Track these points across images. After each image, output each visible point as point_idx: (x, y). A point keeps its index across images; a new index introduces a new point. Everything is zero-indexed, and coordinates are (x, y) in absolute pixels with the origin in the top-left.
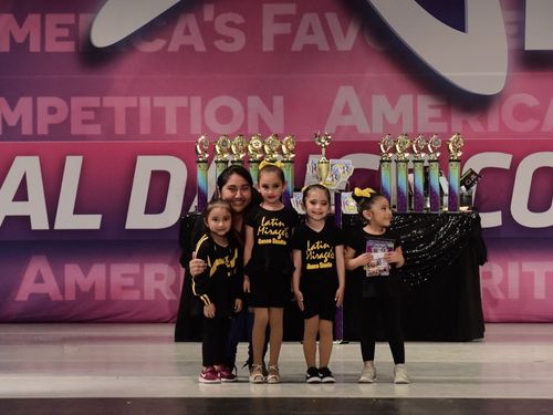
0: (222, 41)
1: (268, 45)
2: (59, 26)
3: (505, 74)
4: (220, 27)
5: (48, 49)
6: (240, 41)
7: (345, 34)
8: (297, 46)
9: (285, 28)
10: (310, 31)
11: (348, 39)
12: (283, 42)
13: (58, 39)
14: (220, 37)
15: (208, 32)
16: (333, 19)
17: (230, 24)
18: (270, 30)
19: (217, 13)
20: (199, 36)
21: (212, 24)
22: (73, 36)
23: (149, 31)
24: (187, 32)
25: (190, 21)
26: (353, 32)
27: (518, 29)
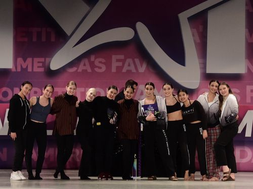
0: (97, 68)
1: (114, 70)
2: (39, 62)
3: (199, 81)
4: (97, 63)
5: (34, 71)
6: (104, 69)
7: (142, 67)
8: (124, 70)
9: (120, 64)
10: (129, 65)
11: (143, 68)
12: (119, 69)
13: (38, 67)
14: (97, 67)
15: (92, 65)
16: (137, 61)
17: (100, 62)
18: (115, 65)
19: (95, 58)
20: (89, 67)
21: (93, 62)
22: (44, 66)
23: (71, 64)
24: (85, 65)
25: (86, 61)
26: (144, 66)
27: (204, 66)
